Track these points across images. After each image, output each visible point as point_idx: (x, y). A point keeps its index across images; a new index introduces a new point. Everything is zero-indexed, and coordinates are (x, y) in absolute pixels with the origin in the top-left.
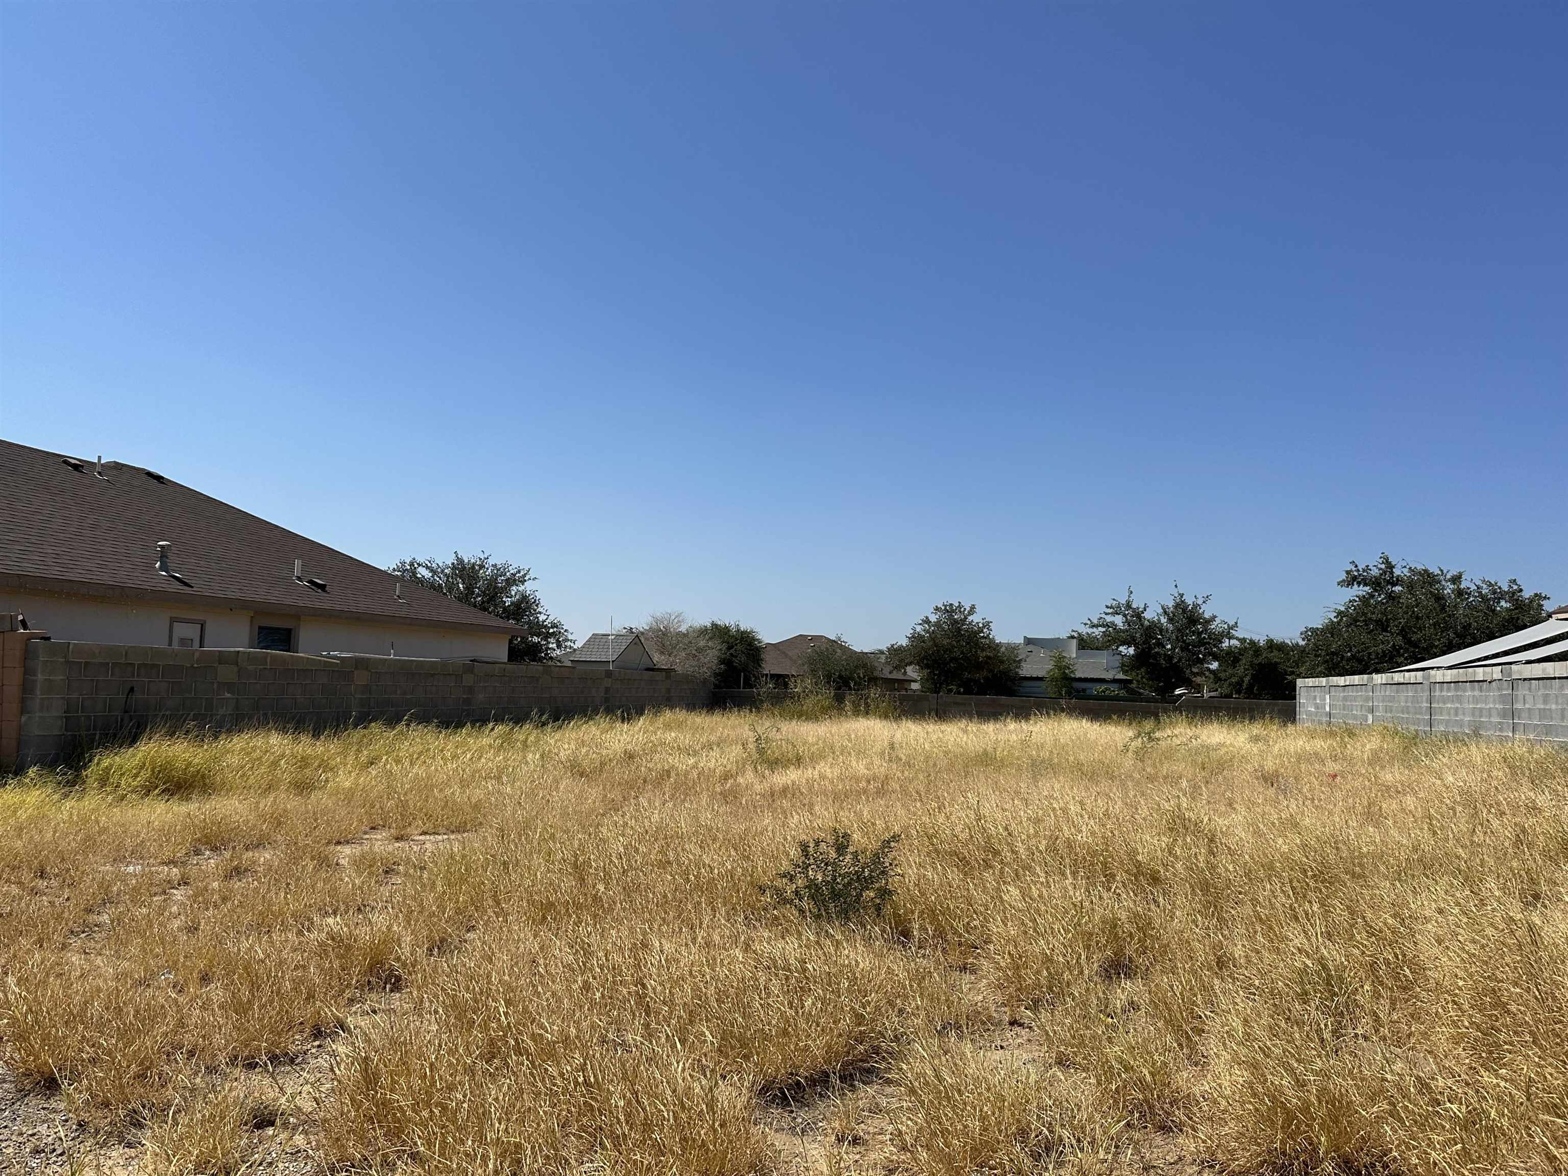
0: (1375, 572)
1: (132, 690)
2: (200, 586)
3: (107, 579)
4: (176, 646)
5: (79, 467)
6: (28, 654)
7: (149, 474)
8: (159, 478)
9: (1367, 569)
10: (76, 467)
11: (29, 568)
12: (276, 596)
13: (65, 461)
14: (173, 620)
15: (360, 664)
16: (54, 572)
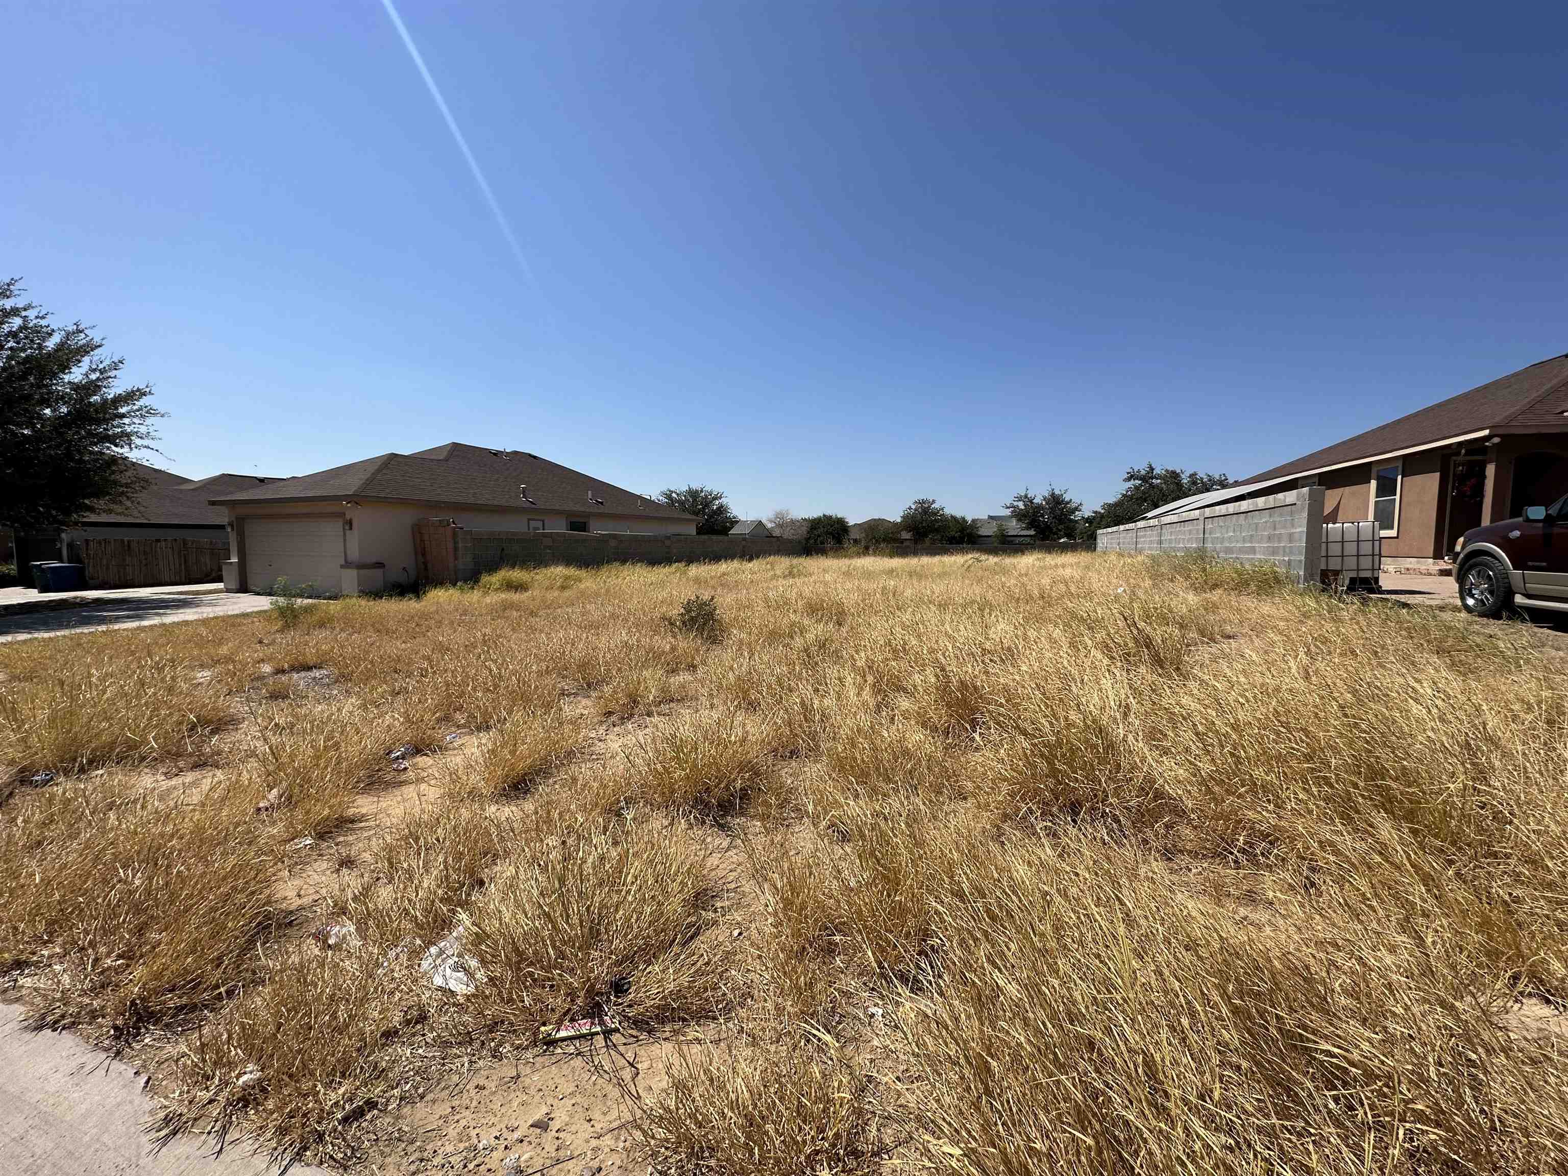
0: (1143, 472)
1: (503, 549)
2: (541, 505)
3: (496, 503)
4: (531, 530)
5: (496, 454)
6: (455, 535)
7: (530, 455)
8: (535, 457)
9: (1139, 471)
10: (495, 454)
11: (461, 499)
12: (578, 508)
13: (489, 451)
14: (529, 520)
15: (614, 537)
16: (471, 500)
